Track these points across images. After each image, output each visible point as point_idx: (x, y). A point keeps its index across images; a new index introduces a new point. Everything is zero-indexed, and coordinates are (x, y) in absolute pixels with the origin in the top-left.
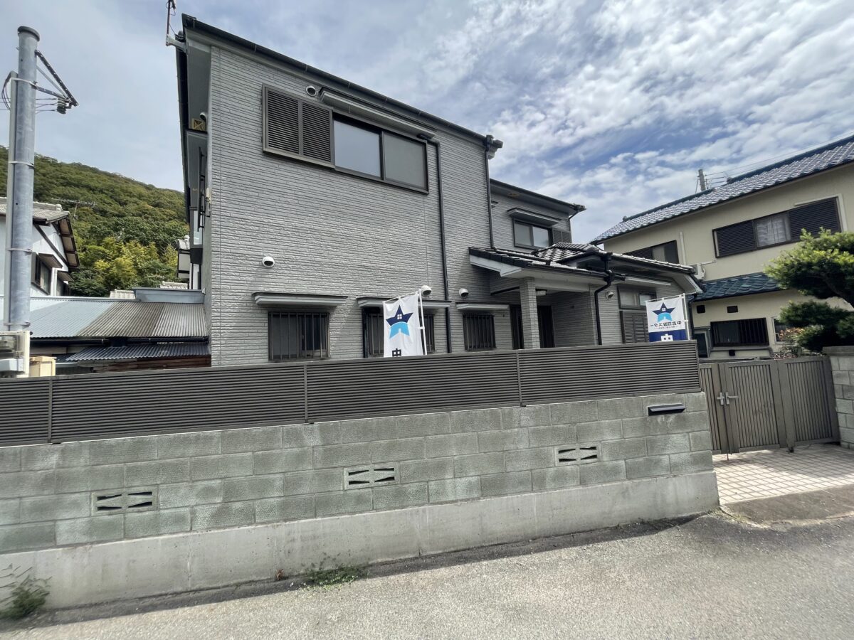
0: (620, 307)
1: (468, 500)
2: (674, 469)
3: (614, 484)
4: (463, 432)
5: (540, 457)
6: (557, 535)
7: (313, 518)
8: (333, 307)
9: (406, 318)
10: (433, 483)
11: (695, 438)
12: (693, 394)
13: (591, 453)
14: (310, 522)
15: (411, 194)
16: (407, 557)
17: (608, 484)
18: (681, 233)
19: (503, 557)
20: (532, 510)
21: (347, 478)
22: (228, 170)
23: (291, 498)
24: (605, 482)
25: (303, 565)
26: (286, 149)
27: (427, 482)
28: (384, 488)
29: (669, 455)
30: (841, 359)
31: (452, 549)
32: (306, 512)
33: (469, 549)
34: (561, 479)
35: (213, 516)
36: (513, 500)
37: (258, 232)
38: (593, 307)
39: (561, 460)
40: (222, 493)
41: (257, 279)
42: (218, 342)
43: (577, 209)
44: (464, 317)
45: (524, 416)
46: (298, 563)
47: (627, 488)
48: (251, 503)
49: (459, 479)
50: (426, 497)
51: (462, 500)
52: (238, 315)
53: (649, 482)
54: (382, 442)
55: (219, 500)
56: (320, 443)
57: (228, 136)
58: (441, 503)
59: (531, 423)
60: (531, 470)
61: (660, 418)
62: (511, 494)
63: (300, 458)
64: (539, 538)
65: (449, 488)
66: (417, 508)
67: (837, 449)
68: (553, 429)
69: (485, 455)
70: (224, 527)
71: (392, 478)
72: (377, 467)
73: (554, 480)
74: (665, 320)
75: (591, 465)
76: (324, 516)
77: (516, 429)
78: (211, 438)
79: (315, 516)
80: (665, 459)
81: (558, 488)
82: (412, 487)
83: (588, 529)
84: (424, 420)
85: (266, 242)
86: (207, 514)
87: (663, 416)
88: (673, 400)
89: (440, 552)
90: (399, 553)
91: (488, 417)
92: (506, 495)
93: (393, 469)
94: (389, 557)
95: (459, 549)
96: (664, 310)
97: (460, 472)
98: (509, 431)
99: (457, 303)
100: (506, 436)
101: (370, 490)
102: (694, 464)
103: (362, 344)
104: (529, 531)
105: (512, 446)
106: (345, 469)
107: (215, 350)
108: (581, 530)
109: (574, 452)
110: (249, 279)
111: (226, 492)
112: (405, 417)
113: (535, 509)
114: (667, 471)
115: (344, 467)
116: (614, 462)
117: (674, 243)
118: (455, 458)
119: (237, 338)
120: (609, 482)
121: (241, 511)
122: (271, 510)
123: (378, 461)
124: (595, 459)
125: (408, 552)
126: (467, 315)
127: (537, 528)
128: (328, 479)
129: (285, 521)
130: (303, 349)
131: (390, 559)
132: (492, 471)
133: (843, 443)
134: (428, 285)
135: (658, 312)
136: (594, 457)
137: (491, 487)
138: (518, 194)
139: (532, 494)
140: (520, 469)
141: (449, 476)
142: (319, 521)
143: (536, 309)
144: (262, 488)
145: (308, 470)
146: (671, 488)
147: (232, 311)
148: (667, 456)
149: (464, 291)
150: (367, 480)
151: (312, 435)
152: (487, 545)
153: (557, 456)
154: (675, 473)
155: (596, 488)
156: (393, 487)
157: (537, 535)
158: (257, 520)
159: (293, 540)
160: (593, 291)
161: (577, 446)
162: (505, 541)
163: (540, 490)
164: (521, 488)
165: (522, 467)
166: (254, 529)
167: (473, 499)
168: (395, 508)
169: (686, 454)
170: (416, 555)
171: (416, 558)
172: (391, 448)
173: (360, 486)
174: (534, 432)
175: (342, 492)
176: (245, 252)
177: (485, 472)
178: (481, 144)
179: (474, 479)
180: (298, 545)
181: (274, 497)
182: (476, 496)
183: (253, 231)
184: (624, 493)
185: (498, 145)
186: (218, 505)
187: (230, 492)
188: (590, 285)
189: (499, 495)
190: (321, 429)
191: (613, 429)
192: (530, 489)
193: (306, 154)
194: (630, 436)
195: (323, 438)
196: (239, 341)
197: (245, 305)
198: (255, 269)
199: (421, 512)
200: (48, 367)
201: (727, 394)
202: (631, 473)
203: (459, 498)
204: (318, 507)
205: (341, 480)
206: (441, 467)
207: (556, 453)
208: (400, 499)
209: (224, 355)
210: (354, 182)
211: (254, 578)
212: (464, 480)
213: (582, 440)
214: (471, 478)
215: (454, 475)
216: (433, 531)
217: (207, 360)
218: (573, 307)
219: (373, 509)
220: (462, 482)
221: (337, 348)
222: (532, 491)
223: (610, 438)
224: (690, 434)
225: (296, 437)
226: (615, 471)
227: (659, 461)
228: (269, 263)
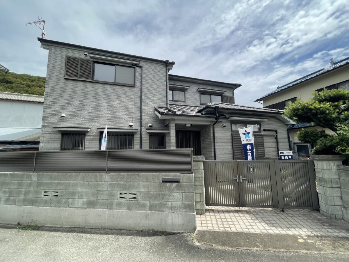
0: (232, 132)
1: (82, 208)
2: (173, 209)
3: (143, 211)
4: (84, 181)
5: (111, 195)
6: (114, 229)
7: (31, 206)
10: (70, 199)
11: (186, 196)
12: (187, 174)
13: (133, 196)
14: (30, 207)
17: (140, 211)
18: (299, 93)
20: (106, 216)
21: (43, 194)
22: (51, 86)
23: (26, 198)
24: (139, 210)
25: (26, 222)
26: (72, 76)
27: (69, 199)
28: (54, 199)
29: (171, 202)
31: (74, 227)
32: (30, 204)
33: (80, 228)
34: (119, 205)
35: (5, 200)
36: (99, 211)
37: (61, 106)
38: (212, 132)
39: (121, 197)
40: (9, 193)
41: (59, 122)
42: (42, 143)
43: (237, 86)
44: (150, 135)
45: (107, 177)
47: (148, 214)
48: (15, 198)
49: (80, 199)
50: (68, 204)
51: (80, 208)
52: (50, 134)
53: (159, 213)
54: (56, 182)
55: (7, 195)
56: (37, 180)
58: (73, 208)
59: (109, 180)
60: (108, 200)
61: (168, 184)
62: (99, 208)
63: (30, 184)
64: (107, 229)
65: (76, 202)
66: (64, 208)
68: (118, 184)
69: (91, 191)
70: (8, 205)
71: (57, 196)
72: (53, 191)
73: (117, 205)
74: (247, 138)
75: (133, 201)
76: (35, 206)
77: (103, 182)
79: (32, 206)
80: (169, 204)
81: (118, 209)
82: (63, 200)
83: (128, 229)
84: (70, 175)
85: (63, 109)
87: (170, 183)
88: (175, 176)
89: (69, 227)
90: (56, 224)
91: (93, 176)
92: (97, 208)
93: (58, 192)
94: (51, 225)
95: (76, 227)
96: (246, 133)
97: (81, 197)
98: (101, 183)
99: (146, 130)
100: (99, 185)
101: (50, 199)
102: (184, 208)
103: (98, 145)
104: (103, 225)
105: (101, 189)
106: (43, 190)
107: (40, 146)
108: (125, 229)
109: (126, 195)
110: (56, 122)
111: (10, 193)
112: (64, 173)
113: (107, 216)
114: (170, 209)
115: (43, 189)
116: (144, 202)
117: (296, 98)
118: (80, 191)
119: (49, 142)
120: (140, 210)
121: (13, 200)
122: (20, 201)
123: (53, 189)
124: (135, 199)
125: (58, 225)
127: (106, 225)
128: (37, 193)
129: (24, 205)
130: (74, 147)
131: (52, 226)
132: (93, 198)
133: (321, 211)
134: (132, 123)
135: (244, 134)
136: (135, 198)
137: (91, 204)
138: (202, 82)
139: (107, 210)
140: (103, 199)
141: (77, 197)
142: (33, 208)
143: (175, 132)
144: (19, 193)
145: (32, 189)
146: (170, 217)
147: (48, 133)
148: (170, 202)
149: (150, 125)
150: (49, 195)
151: (34, 176)
152: (87, 227)
153: (119, 196)
154: (173, 211)
155: (134, 212)
156: (57, 199)
157: (106, 227)
158: (16, 204)
159: (24, 213)
160: (212, 124)
161: (128, 192)
162: (94, 227)
163: (110, 209)
164: (103, 207)
165: (104, 198)
166: (15, 207)
167: (84, 208)
168: (57, 207)
169: (180, 203)
170: (61, 226)
172: (58, 184)
173: (47, 197)
174: (110, 184)
175: (41, 198)
176: (55, 113)
177: (90, 198)
178: (165, 64)
179: (85, 200)
181: (22, 197)
182: (85, 207)
183: (59, 106)
184: (147, 216)
185: (173, 63)
186: (7, 197)
188: (211, 121)
189: (94, 208)
190: (38, 175)
191: (145, 187)
192: (106, 208)
194: (153, 191)
195: (38, 178)
197: (53, 131)
198: (58, 119)
199: (65, 210)
201: (241, 176)
202: (152, 208)
203: (79, 207)
204: (33, 202)
205: (41, 194)
206: (74, 194)
207: (119, 194)
208: (59, 203)
209: (43, 147)
211: (12, 223)
212: (82, 200)
213: (130, 190)
214: (84, 200)
215: (78, 197)
216: (68, 218)
218: (206, 131)
219: (50, 206)
220: (81, 200)
221: (88, 147)
222: (107, 209)
223: (143, 190)
224: (184, 194)
225: (30, 177)
226: (144, 206)
227: (166, 204)
228: (63, 117)
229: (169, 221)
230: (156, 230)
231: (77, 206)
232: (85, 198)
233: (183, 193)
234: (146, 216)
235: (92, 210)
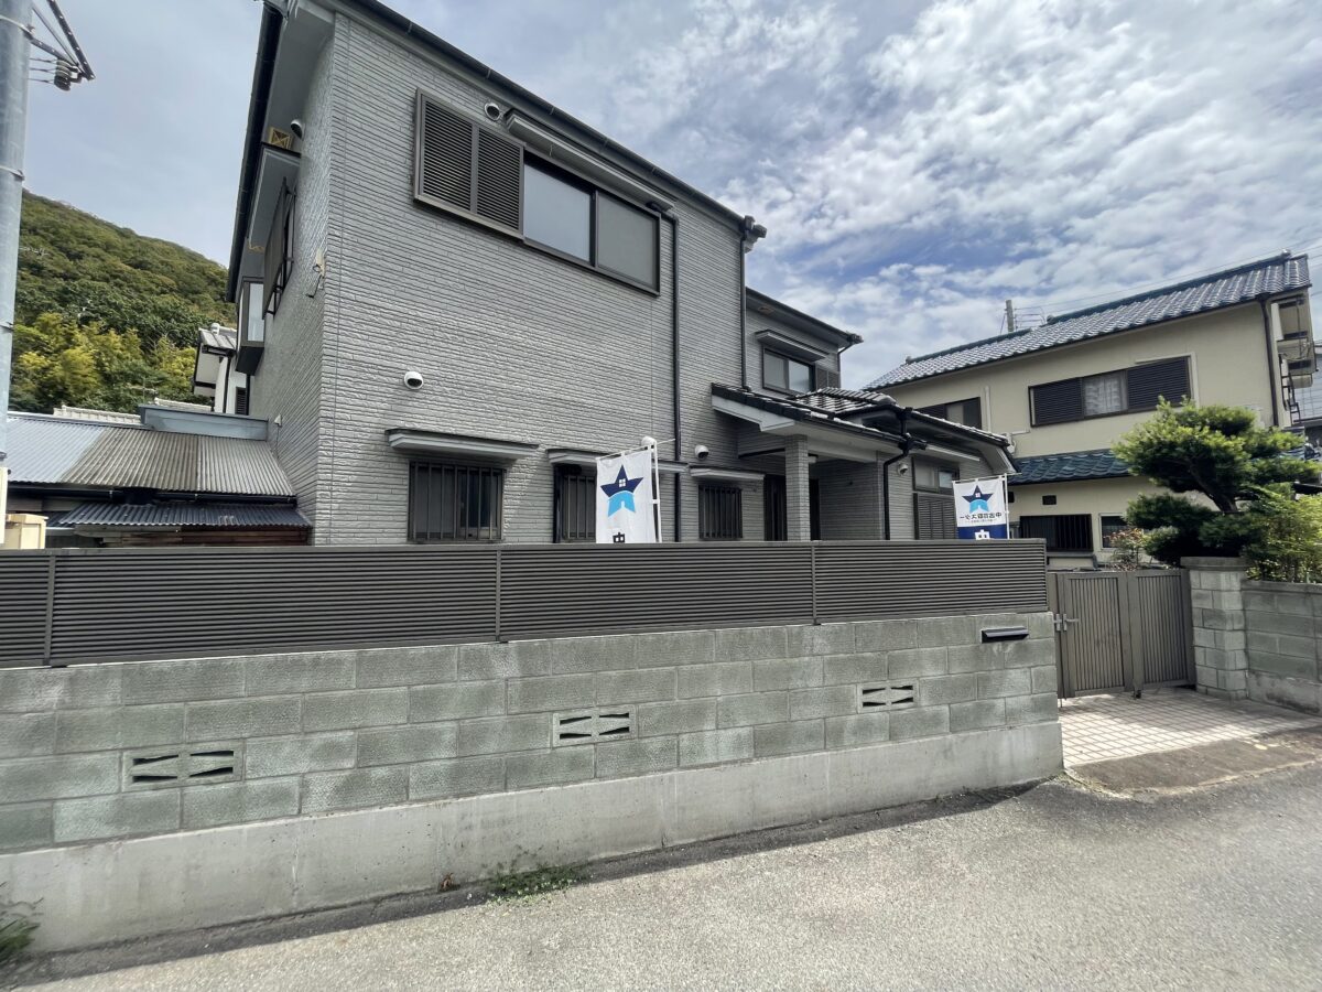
0: (914, 489)
1: (735, 762)
2: (1011, 718)
3: (934, 738)
4: (733, 660)
5: (838, 700)
6: (856, 813)
7: (500, 791)
8: (510, 461)
9: (632, 485)
10: (684, 736)
11: (1038, 675)
12: (1038, 614)
13: (905, 694)
14: (496, 798)
15: (632, 292)
16: (643, 849)
17: (926, 740)
18: (987, 388)
19: (787, 845)
20: (824, 777)
21: (557, 729)
22: (355, 224)
23: (466, 762)
24: (921, 737)
25: (484, 866)
26: (450, 200)
27: (678, 735)
28: (613, 745)
29: (1004, 698)
30: (1204, 575)
31: (711, 836)
32: (490, 783)
33: (734, 835)
34: (864, 730)
35: (337, 790)
36: (797, 762)
37: (400, 330)
38: (880, 485)
39: (866, 704)
40: (355, 752)
41: (394, 407)
42: (328, 506)
43: (852, 340)
44: (700, 488)
45: (819, 639)
46: (478, 860)
47: (951, 745)
48: (403, 768)
49: (723, 731)
50: (674, 758)
51: (726, 763)
52: (361, 463)
53: (978, 736)
54: (614, 673)
55: (349, 763)
56: (518, 673)
57: (357, 166)
58: (696, 767)
59: (828, 649)
60: (824, 718)
61: (996, 647)
62: (796, 753)
63: (485, 697)
64: (831, 817)
65: (708, 745)
66: (660, 775)
67: (1193, 695)
68: (858, 659)
69: (762, 696)
70: (357, 808)
71: (626, 729)
72: (604, 711)
73: (855, 733)
74: (980, 511)
75: (904, 712)
76: (519, 788)
77: (807, 659)
78: (339, 662)
79: (506, 789)
80: (1000, 704)
81: (860, 745)
82: (654, 744)
83: (896, 803)
84: (677, 641)
85: (411, 347)
86: (329, 788)
87: (1000, 643)
88: (1013, 621)
89: (693, 840)
90: (636, 844)
91: (769, 639)
92: (789, 754)
93: (626, 715)
94: (616, 849)
95: (719, 835)
96: (978, 495)
97: (725, 720)
98: (797, 660)
99: (692, 467)
100: (792, 668)
101: (592, 747)
102: (1034, 711)
103: (552, 521)
104: (819, 808)
105: (799, 683)
106: (555, 714)
107: (321, 519)
108: (888, 804)
109: (883, 692)
110: (383, 405)
111: (362, 751)
112: (650, 637)
113: (828, 775)
114: (1001, 720)
115: (554, 711)
116: (935, 708)
117: (977, 400)
118: (719, 699)
119: (358, 501)
120: (927, 736)
121: (384, 781)
122: (435, 780)
123: (605, 703)
124: (910, 704)
125: (645, 842)
126: (705, 486)
127: (829, 803)
128: (528, 729)
129: (458, 796)
130: (463, 524)
131: (619, 854)
132: (770, 719)
133: (1199, 687)
134: (652, 436)
135: (969, 499)
136: (909, 700)
137: (767, 743)
138: (772, 309)
139: (825, 753)
140: (809, 717)
141: (709, 726)
142: (511, 797)
143: (807, 483)
144: (421, 744)
145: (496, 716)
146: (1005, 744)
147: (352, 455)
148: (1002, 700)
149: (703, 449)
150: (587, 732)
151: (505, 661)
152: (760, 828)
153: (860, 698)
154: (1011, 723)
155: (911, 745)
156: (627, 743)
157: (829, 812)
158: (412, 796)
159: (470, 827)
160: (881, 462)
161: (888, 684)
162: (786, 823)
163: (836, 748)
164: (811, 745)
165: (810, 714)
166: (407, 810)
167: (743, 761)
168: (627, 775)
169: (1026, 697)
170: (659, 846)
171: (658, 851)
172: (627, 682)
173: (576, 740)
174: (830, 663)
175: (549, 751)
176: (377, 361)
177: (761, 720)
178: (736, 228)
179: (744, 732)
180: (476, 834)
181: (441, 760)
182: (747, 756)
183: (390, 327)
184: (946, 752)
185: (760, 232)
186: (347, 773)
187: (368, 751)
188: (879, 453)
189: (780, 755)
190: (521, 651)
191: (936, 662)
192: (822, 746)
193: (480, 212)
194: (957, 671)
195: (524, 666)
196: (360, 507)
197: (373, 447)
198: (392, 390)
199: (666, 782)
200: (33, 534)
201: (1065, 615)
202: (957, 723)
203: (722, 759)
204: (512, 773)
205: (548, 731)
206: (698, 713)
207: (860, 693)
208: (636, 761)
209: (335, 528)
210: (551, 266)
211: (404, 888)
212: (730, 732)
213: (895, 675)
214: (740, 730)
215: (717, 725)
216: (684, 809)
217: (304, 534)
218: (851, 483)
219: (595, 776)
220: (728, 735)
221: (514, 526)
222: (825, 749)
223: (932, 673)
224: (1033, 670)
225: (480, 665)
226: (935, 720)
227: (993, 706)
228: (414, 382)
229: (1004, 758)
230: (973, 789)
231: (712, 760)
232: (743, 723)
233: (1030, 668)
235: (774, 762)
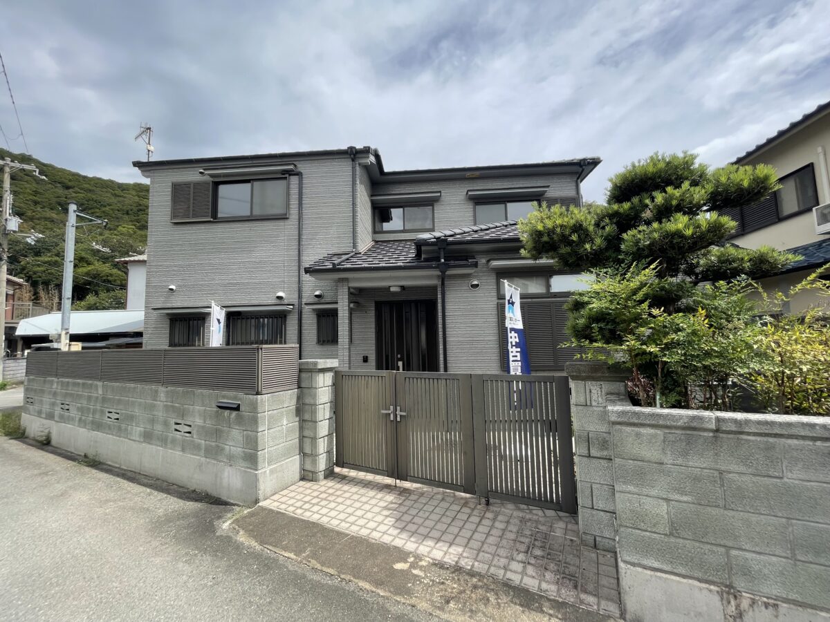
0: (498, 297)
1: (139, 441)
3: (197, 457)
4: (141, 399)
5: (167, 425)
7: (97, 431)
10: (129, 426)
11: (247, 437)
12: (250, 396)
13: (188, 429)
15: (273, 221)
17: (194, 457)
18: (820, 150)
23: (94, 419)
24: (193, 454)
25: (93, 455)
26: (182, 218)
28: (116, 424)
29: (230, 446)
32: (96, 428)
34: (174, 443)
35: (79, 421)
36: (154, 449)
37: (168, 271)
38: (440, 301)
39: (175, 430)
41: (165, 300)
42: (146, 336)
44: (318, 315)
45: (162, 394)
47: (202, 463)
48: (86, 418)
49: (137, 428)
50: (126, 434)
51: (137, 441)
52: (156, 321)
53: (214, 464)
54: (117, 397)
55: (80, 413)
58: (131, 440)
60: (163, 432)
61: (227, 413)
62: (154, 445)
63: (97, 399)
65: (134, 432)
66: (123, 439)
68: (173, 406)
69: (147, 416)
70: (80, 427)
71: (118, 419)
72: (115, 411)
73: (171, 443)
75: (188, 438)
76: (100, 432)
77: (159, 402)
78: (79, 384)
80: (227, 448)
81: (172, 449)
82: (123, 427)
85: (172, 276)
86: (78, 419)
87: (229, 411)
90: (115, 463)
92: (152, 444)
93: (119, 414)
96: (511, 300)
98: (156, 402)
99: (311, 304)
100: (154, 406)
101: (112, 423)
102: (244, 460)
105: (157, 413)
106: (107, 409)
107: (145, 340)
108: (177, 484)
109: (180, 425)
110: (163, 300)
113: (160, 459)
114: (227, 459)
116: (199, 441)
117: (810, 167)
118: (137, 414)
120: (195, 455)
121: (84, 421)
122: (89, 423)
123: (115, 408)
124: (190, 435)
126: (321, 314)
128: (103, 413)
129: (92, 430)
132: (149, 427)
134: (281, 291)
136: (190, 433)
137: (147, 437)
138: (477, 173)
139: (161, 448)
140: (158, 429)
141: (134, 424)
142: (98, 434)
144: (89, 411)
145: (98, 406)
147: (153, 318)
150: (112, 417)
151: (100, 388)
153: (174, 426)
154: (231, 462)
155: (188, 457)
156: (118, 424)
157: (159, 477)
158: (86, 427)
159: (92, 441)
161: (182, 422)
163: (165, 447)
164: (158, 443)
167: (141, 442)
168: (118, 436)
169: (239, 449)
172: (119, 401)
173: (110, 420)
174: (165, 406)
175: (105, 422)
176: (161, 284)
177: (146, 426)
181: (91, 417)
182: (142, 440)
186: (79, 416)
187: (82, 411)
189: (149, 443)
190: (103, 386)
191: (200, 415)
193: (194, 217)
194: (209, 423)
195: (103, 391)
196: (156, 336)
197: (159, 314)
198: (166, 293)
199: (124, 442)
200: (77, 347)
201: (398, 409)
202: (207, 452)
203: (136, 439)
204: (100, 426)
205: (106, 414)
206: (132, 418)
207: (173, 423)
208: (119, 431)
213: (185, 418)
214: (141, 429)
215: (136, 424)
217: (139, 345)
219: (112, 434)
222: (162, 446)
223: (199, 421)
224: (244, 432)
225: (97, 388)
226: (198, 447)
227: (223, 449)
228: (172, 289)
229: (225, 482)
230: (209, 494)
231: (134, 438)
232: (142, 426)
233: (244, 430)
234: (200, 466)
235: (148, 446)
